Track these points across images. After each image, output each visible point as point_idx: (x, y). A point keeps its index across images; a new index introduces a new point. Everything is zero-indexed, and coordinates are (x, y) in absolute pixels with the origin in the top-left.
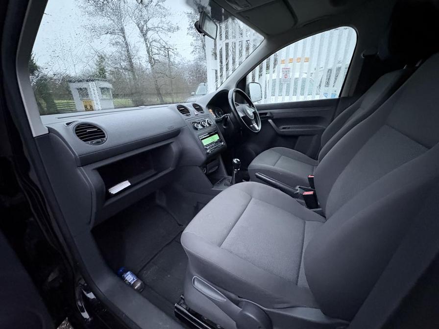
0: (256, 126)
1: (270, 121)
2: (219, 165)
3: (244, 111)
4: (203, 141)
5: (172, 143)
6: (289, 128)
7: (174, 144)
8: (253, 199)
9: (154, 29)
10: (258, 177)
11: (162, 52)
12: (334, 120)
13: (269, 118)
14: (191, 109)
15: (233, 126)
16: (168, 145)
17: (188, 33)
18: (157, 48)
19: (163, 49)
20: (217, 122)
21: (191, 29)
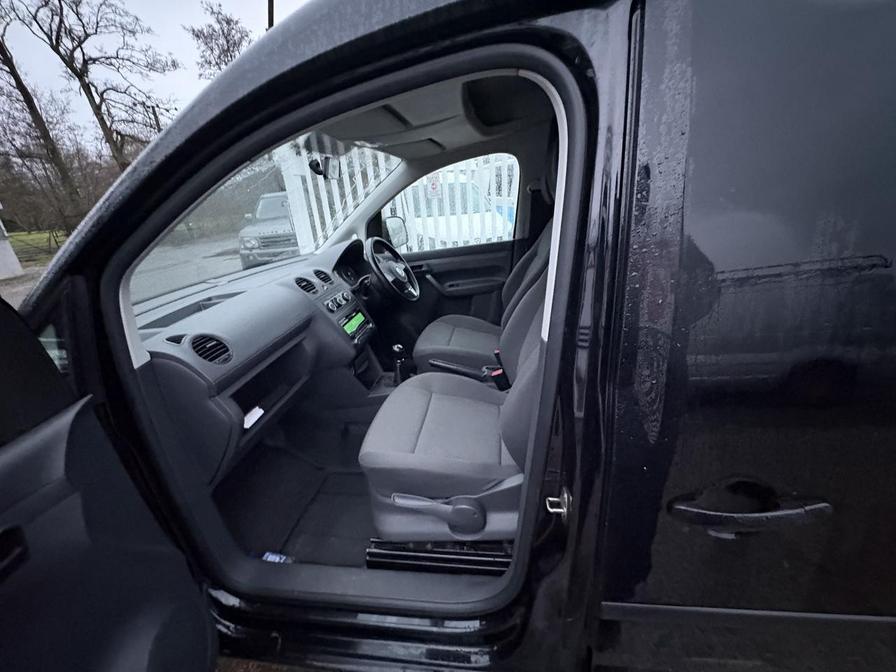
0: (412, 290)
1: (428, 276)
2: (368, 358)
3: (392, 272)
4: (345, 328)
5: (302, 340)
6: (458, 285)
7: (307, 340)
8: (434, 395)
9: (107, 60)
10: (432, 365)
11: (139, 118)
12: (514, 270)
13: (427, 272)
14: (315, 280)
15: (377, 295)
16: (299, 345)
17: (201, 75)
18: (123, 107)
19: (139, 108)
20: (353, 292)
21: (207, 66)
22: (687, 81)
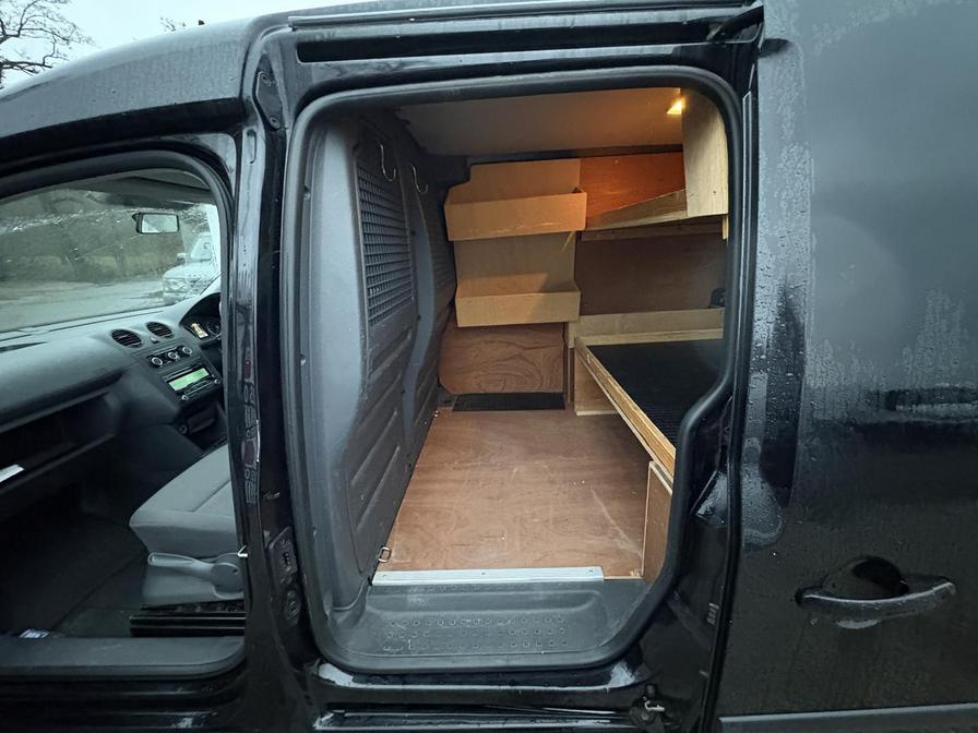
4: (172, 383)
5: (103, 394)
14: (145, 334)
16: (99, 398)
22: (805, 163)
